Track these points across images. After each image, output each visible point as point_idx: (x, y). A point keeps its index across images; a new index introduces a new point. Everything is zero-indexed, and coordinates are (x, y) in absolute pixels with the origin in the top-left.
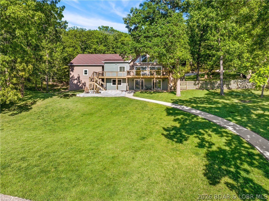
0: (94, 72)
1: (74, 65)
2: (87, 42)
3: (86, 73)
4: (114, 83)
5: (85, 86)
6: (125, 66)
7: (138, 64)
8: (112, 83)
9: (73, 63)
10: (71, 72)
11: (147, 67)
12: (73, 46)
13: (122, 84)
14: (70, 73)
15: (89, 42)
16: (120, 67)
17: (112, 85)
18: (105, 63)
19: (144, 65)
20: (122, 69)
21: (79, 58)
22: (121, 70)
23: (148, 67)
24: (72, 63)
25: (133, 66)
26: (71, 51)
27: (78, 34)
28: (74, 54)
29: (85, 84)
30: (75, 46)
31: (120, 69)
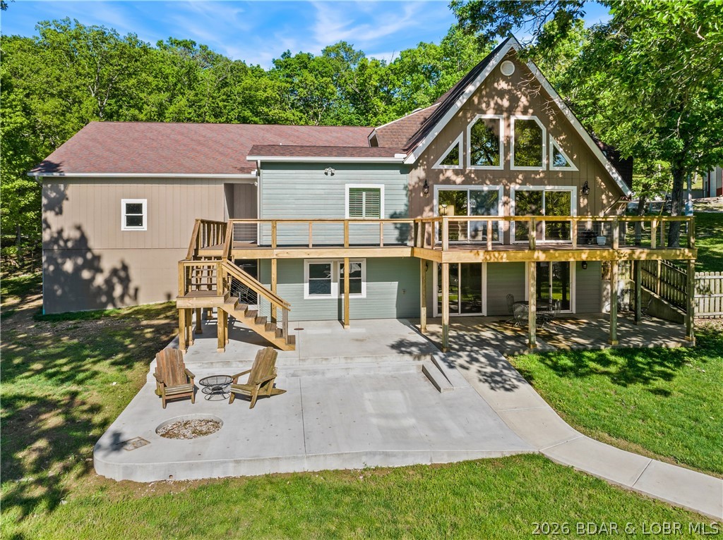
0: (203, 222)
1: (67, 175)
2: (121, 86)
3: (134, 221)
4: (320, 287)
5: (125, 281)
6: (382, 187)
7: (453, 178)
8: (307, 286)
9: (58, 165)
10: (49, 216)
11: (501, 193)
12: (61, 92)
13: (364, 285)
14: (46, 221)
15: (130, 84)
16: (351, 190)
17: (307, 295)
18: (265, 165)
19: (483, 183)
20: (365, 202)
21: (94, 140)
22: (355, 210)
23: (507, 193)
24: (52, 167)
25: (426, 186)
26: (50, 111)
27: (81, 47)
28: (68, 127)
29: (122, 274)
30: (71, 93)
31: (351, 200)
